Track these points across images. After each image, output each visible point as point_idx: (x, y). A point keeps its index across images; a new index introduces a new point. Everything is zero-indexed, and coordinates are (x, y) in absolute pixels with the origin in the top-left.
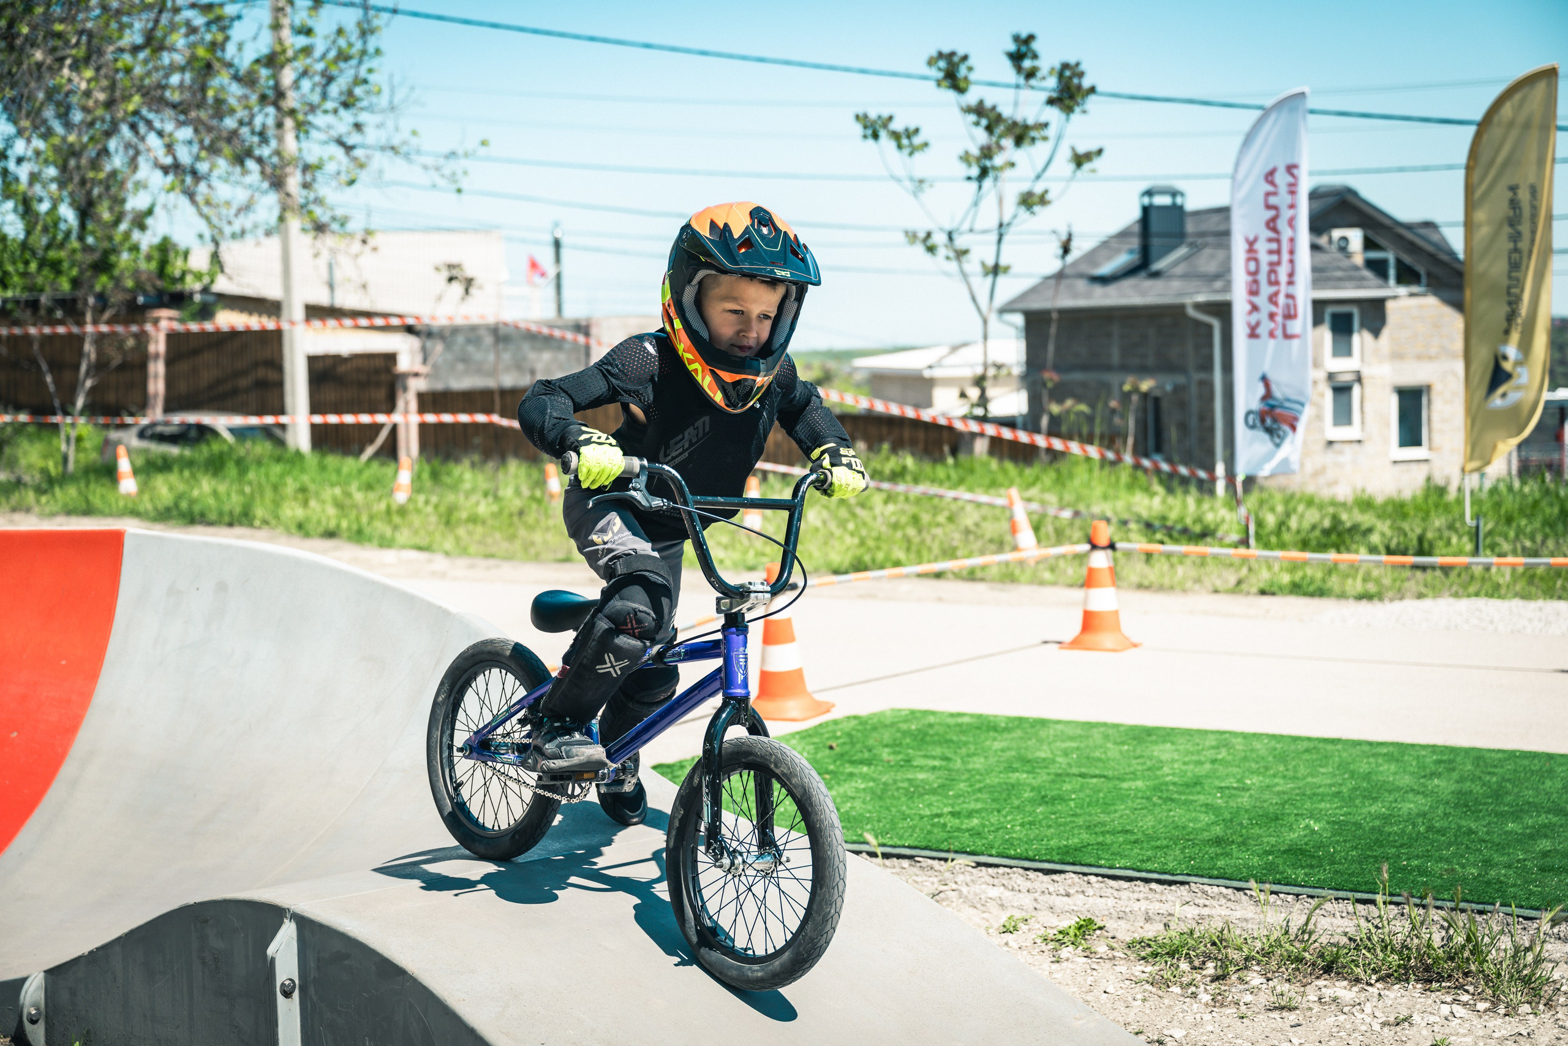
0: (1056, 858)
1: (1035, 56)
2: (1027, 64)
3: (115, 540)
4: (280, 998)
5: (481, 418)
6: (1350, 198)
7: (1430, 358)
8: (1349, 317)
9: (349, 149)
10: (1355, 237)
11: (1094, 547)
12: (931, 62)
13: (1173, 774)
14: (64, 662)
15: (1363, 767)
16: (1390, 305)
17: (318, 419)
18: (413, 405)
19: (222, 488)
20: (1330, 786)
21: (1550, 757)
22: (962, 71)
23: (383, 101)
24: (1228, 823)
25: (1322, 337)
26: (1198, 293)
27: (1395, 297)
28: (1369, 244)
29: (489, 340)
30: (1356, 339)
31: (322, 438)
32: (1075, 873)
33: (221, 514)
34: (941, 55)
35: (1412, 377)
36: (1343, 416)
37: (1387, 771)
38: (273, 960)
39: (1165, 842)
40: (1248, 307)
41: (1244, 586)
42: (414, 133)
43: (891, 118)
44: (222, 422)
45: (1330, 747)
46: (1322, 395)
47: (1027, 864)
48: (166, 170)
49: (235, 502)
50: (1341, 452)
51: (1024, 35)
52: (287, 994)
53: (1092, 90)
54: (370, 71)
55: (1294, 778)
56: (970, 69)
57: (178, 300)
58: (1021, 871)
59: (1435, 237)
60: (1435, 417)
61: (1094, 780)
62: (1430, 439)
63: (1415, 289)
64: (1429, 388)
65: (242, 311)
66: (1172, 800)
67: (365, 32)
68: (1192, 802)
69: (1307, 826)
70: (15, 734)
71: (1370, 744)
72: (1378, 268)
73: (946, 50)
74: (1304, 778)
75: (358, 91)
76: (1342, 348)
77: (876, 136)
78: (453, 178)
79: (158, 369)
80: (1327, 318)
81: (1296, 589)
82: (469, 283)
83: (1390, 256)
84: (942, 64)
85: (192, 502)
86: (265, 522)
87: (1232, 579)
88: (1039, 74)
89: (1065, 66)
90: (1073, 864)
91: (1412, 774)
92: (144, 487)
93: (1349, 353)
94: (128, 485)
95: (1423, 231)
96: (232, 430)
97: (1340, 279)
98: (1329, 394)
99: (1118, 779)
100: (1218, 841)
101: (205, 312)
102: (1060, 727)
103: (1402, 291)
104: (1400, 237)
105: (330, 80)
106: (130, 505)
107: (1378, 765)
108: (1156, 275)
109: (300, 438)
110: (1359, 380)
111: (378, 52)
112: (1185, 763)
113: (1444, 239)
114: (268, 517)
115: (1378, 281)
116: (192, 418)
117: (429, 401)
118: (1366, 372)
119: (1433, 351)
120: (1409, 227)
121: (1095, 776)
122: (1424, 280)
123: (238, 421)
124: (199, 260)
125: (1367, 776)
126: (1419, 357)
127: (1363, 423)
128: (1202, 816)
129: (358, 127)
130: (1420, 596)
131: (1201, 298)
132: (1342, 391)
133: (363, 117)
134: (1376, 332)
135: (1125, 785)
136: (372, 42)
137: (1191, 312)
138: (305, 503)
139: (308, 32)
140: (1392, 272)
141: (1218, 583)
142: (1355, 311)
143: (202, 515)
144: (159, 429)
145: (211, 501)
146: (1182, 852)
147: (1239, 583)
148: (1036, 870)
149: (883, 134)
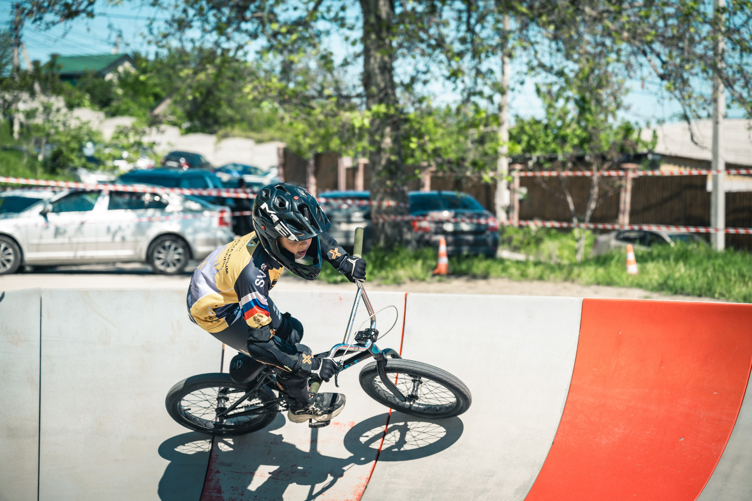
17: (730, 231)
19: (693, 272)
33: (694, 289)
49: (701, 282)
57: (638, 158)
65: (675, 164)
70: (683, 439)
79: (626, 198)
85: (675, 280)
92: (642, 271)
94: (633, 268)
96: (671, 236)
101: (654, 165)
106: (636, 281)
109: (719, 242)
114: (724, 292)
116: (646, 228)
138: (746, 284)
143: (682, 289)
144: (627, 235)
145: (688, 281)
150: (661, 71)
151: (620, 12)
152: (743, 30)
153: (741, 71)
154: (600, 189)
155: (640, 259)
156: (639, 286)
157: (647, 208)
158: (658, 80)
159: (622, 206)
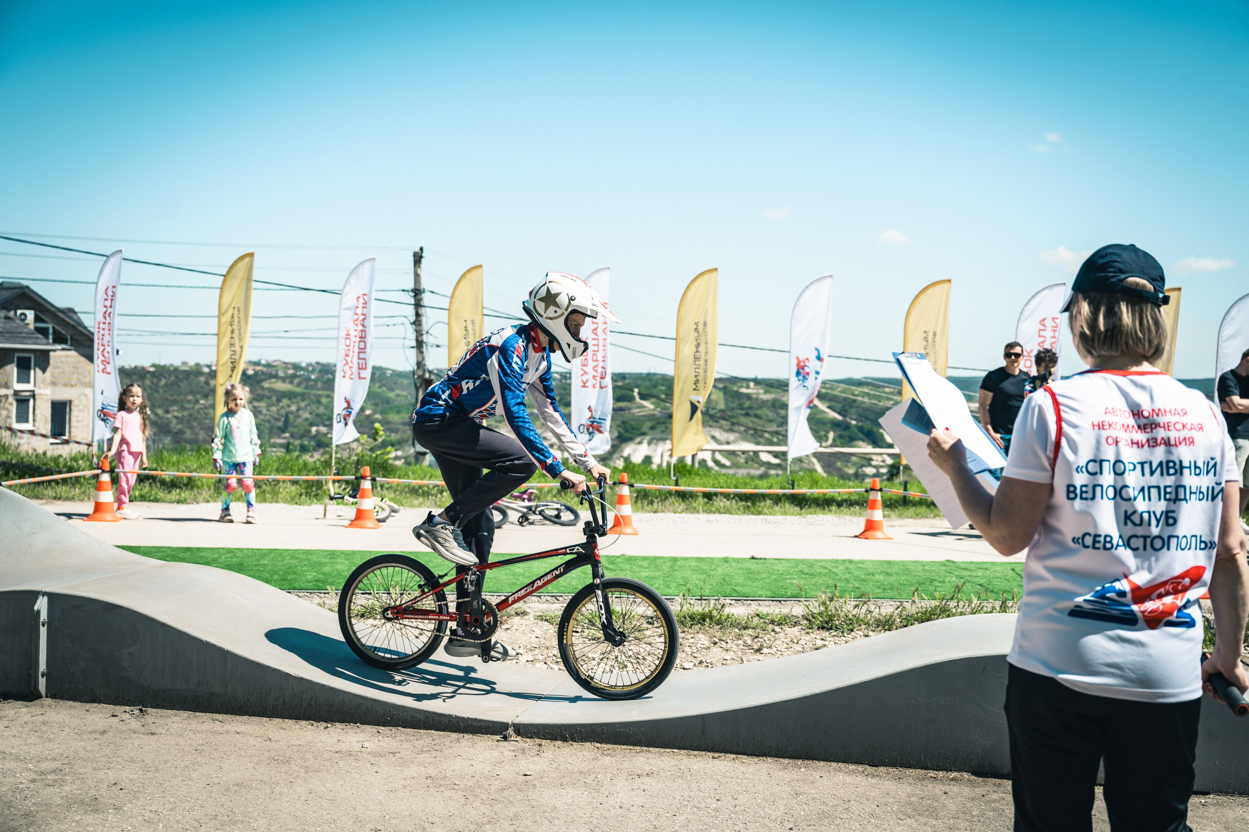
4: (41, 626)
6: (26, 291)
7: (72, 386)
8: (29, 359)
10: (30, 315)
11: (104, 471)
16: (52, 354)
25: (13, 371)
27: (54, 351)
28: (37, 319)
30: (32, 372)
35: (62, 394)
36: (22, 417)
38: (39, 612)
46: (11, 404)
50: (21, 438)
52: (43, 625)
59: (75, 317)
60: (73, 419)
62: (70, 432)
63: (64, 346)
64: (70, 402)
72: (44, 332)
76: (24, 378)
80: (15, 360)
83: (50, 326)
93: (28, 382)
95: (71, 314)
97: (24, 337)
98: (15, 403)
103: (58, 347)
104: (58, 316)
110: (34, 396)
113: (79, 318)
115: (44, 341)
118: (37, 391)
119: (73, 382)
120: (62, 311)
126: (65, 385)
127: (34, 420)
132: (22, 402)
134: (44, 370)
140: (51, 337)
142: (32, 356)
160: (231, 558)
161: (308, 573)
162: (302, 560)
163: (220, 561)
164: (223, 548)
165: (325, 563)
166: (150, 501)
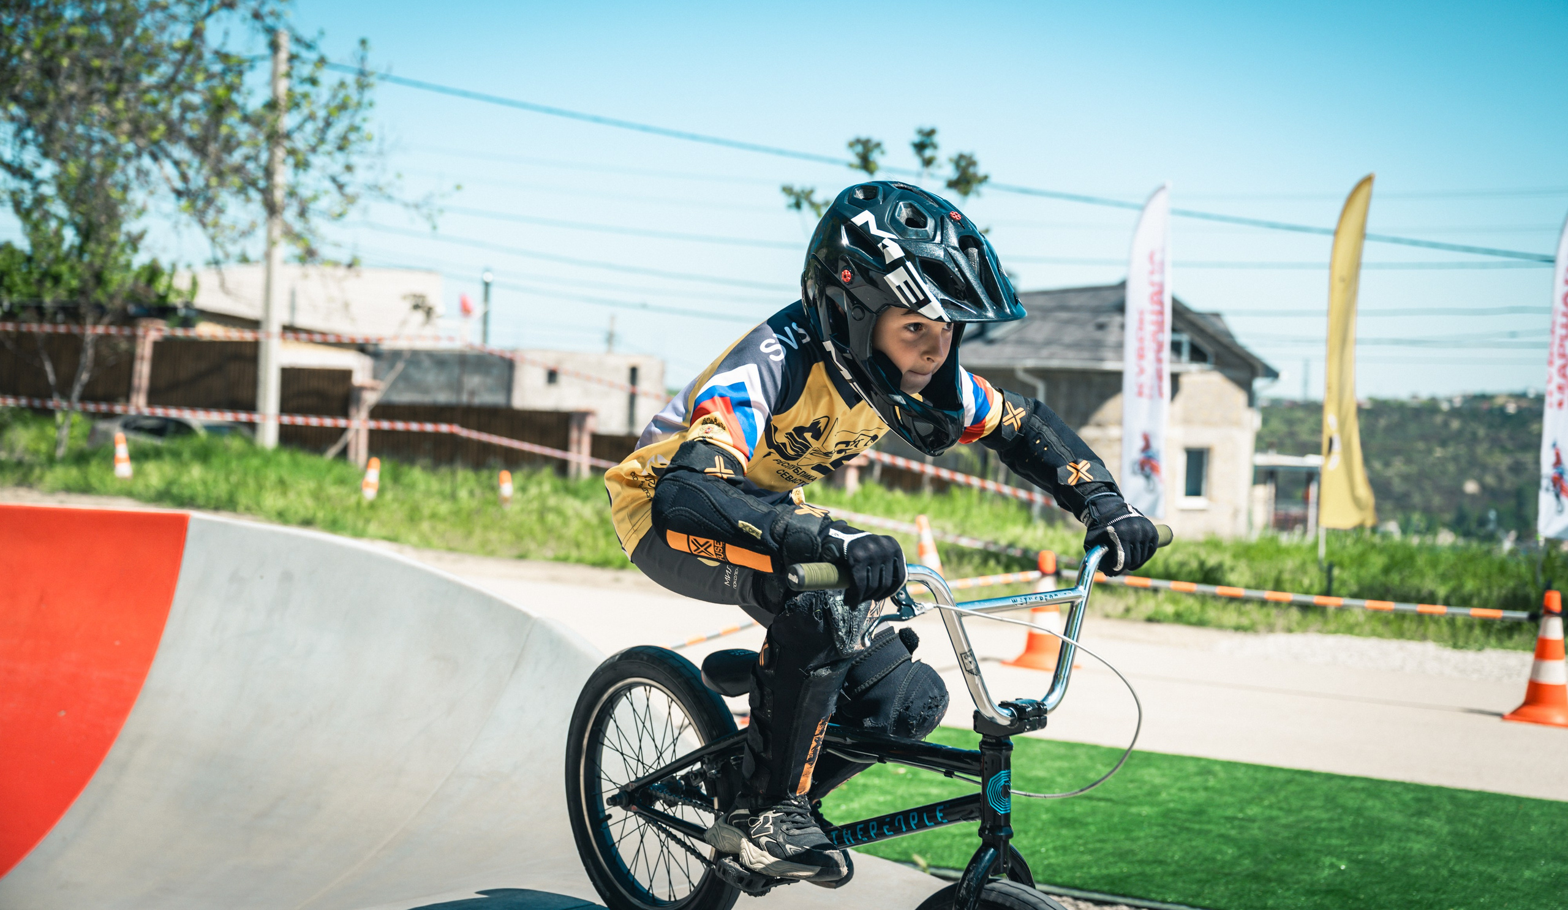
0: (1106, 888)
1: (934, 146)
2: (928, 153)
3: (181, 523)
5: (444, 428)
7: (1213, 424)
9: (341, 187)
11: (1044, 574)
12: (851, 145)
13: (1173, 801)
14: (117, 643)
15: (1351, 801)
16: (1186, 378)
17: (286, 420)
18: (364, 413)
19: (210, 477)
20: (1331, 820)
21: (1519, 800)
22: (875, 156)
23: (373, 147)
24: (1254, 854)
26: (1027, 358)
27: (1188, 372)
29: (427, 363)
31: (289, 436)
32: (1128, 905)
34: (858, 141)
35: (1197, 440)
37: (1374, 807)
39: (1203, 876)
40: (1136, 370)
41: (1133, 614)
42: (399, 176)
43: (812, 192)
44: (197, 418)
45: (1307, 780)
47: (1077, 893)
48: (179, 194)
49: (222, 489)
51: (927, 127)
53: (985, 178)
54: (364, 120)
55: (1289, 811)
56: (883, 153)
57: (164, 312)
58: (1070, 900)
59: (1220, 325)
60: (1215, 474)
61: (1102, 804)
62: (1210, 492)
63: (1204, 366)
64: (1210, 450)
65: (221, 324)
66: (1187, 829)
67: (362, 87)
68: (1209, 832)
69: (1332, 866)
70: (63, 713)
71: (1343, 778)
72: (1178, 347)
73: (864, 136)
74: (1300, 810)
75: (353, 137)
77: (798, 205)
78: (429, 217)
79: (143, 371)
81: (1179, 618)
82: (429, 312)
83: (1187, 338)
84: (859, 148)
85: (182, 487)
86: (248, 509)
87: (1121, 607)
88: (936, 163)
89: (961, 156)
90: (1124, 896)
91: (1400, 811)
92: (138, 473)
94: (124, 468)
95: (1213, 319)
96: (206, 425)
99: (1125, 803)
100: (1255, 877)
101: (187, 323)
102: (1043, 745)
103: (1195, 367)
104: (1194, 323)
105: (328, 124)
106: (126, 487)
107: (1364, 801)
108: (991, 342)
109: (269, 436)
111: (371, 104)
112: (1181, 789)
113: (1226, 327)
114: (251, 503)
115: (1176, 358)
116: (173, 413)
117: (380, 411)
119: (1216, 419)
120: (1201, 315)
121: (1100, 799)
122: (1211, 358)
123: (215, 417)
124: (182, 282)
125: (1359, 812)
126: (1205, 422)
128: (1224, 848)
129: (349, 168)
130: (1289, 630)
131: (1031, 363)
133: (354, 159)
134: (1172, 402)
135: (1134, 810)
136: (368, 95)
137: (1022, 376)
138: (284, 493)
139: (313, 81)
140: (1187, 352)
141: (1109, 609)
144: (142, 421)
145: (200, 488)
146: (1227, 889)
147: (1128, 610)
148: (1086, 900)
149: (805, 205)
150: (179, 185)
151: (116, 93)
152: (297, 136)
153: (292, 193)
154: (97, 354)
155: (138, 456)
156: (130, 494)
157: (174, 386)
158: (172, 197)
159: (136, 381)
160: (1193, 790)
161: (1327, 860)
162: (1345, 809)
163: (1164, 796)
164: (1197, 759)
165: (1394, 828)
166: (1190, 624)
